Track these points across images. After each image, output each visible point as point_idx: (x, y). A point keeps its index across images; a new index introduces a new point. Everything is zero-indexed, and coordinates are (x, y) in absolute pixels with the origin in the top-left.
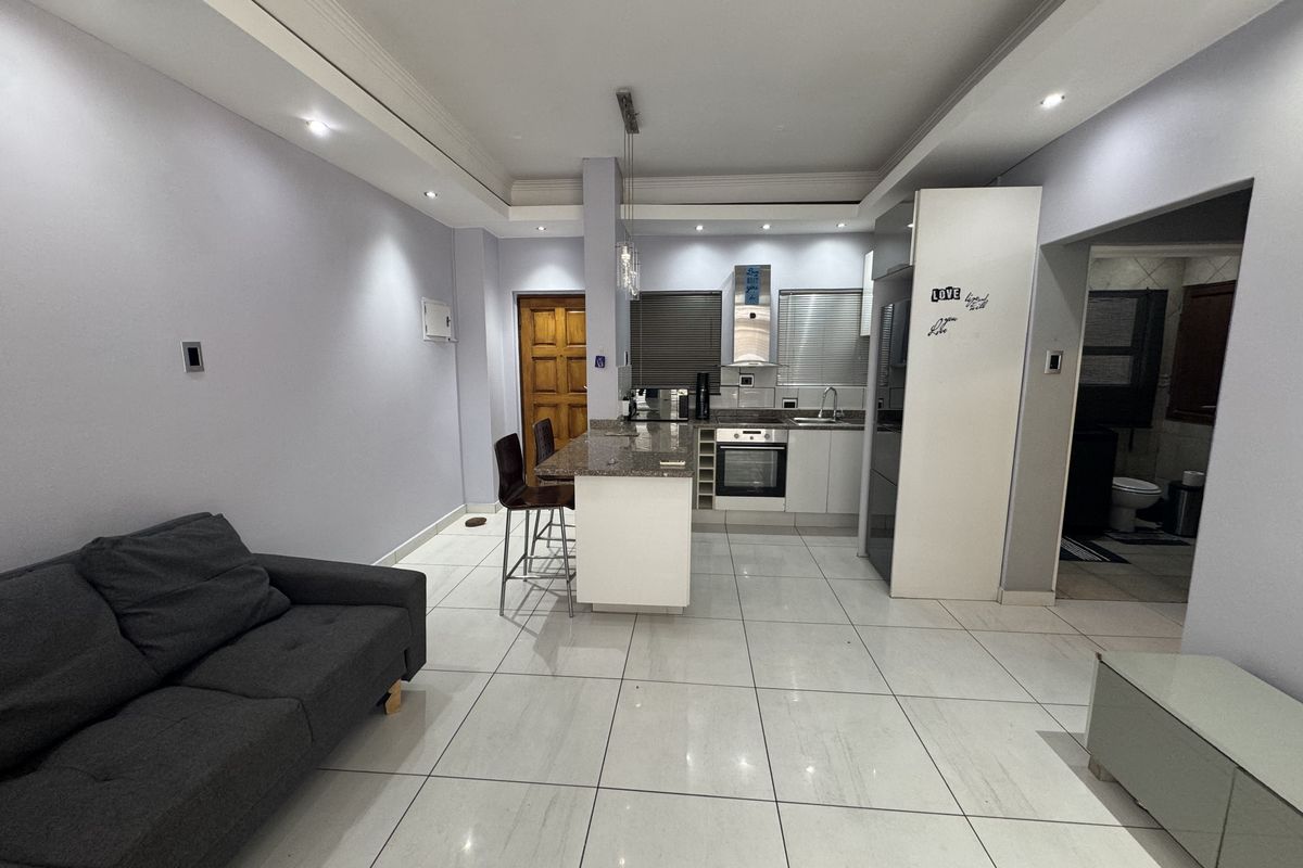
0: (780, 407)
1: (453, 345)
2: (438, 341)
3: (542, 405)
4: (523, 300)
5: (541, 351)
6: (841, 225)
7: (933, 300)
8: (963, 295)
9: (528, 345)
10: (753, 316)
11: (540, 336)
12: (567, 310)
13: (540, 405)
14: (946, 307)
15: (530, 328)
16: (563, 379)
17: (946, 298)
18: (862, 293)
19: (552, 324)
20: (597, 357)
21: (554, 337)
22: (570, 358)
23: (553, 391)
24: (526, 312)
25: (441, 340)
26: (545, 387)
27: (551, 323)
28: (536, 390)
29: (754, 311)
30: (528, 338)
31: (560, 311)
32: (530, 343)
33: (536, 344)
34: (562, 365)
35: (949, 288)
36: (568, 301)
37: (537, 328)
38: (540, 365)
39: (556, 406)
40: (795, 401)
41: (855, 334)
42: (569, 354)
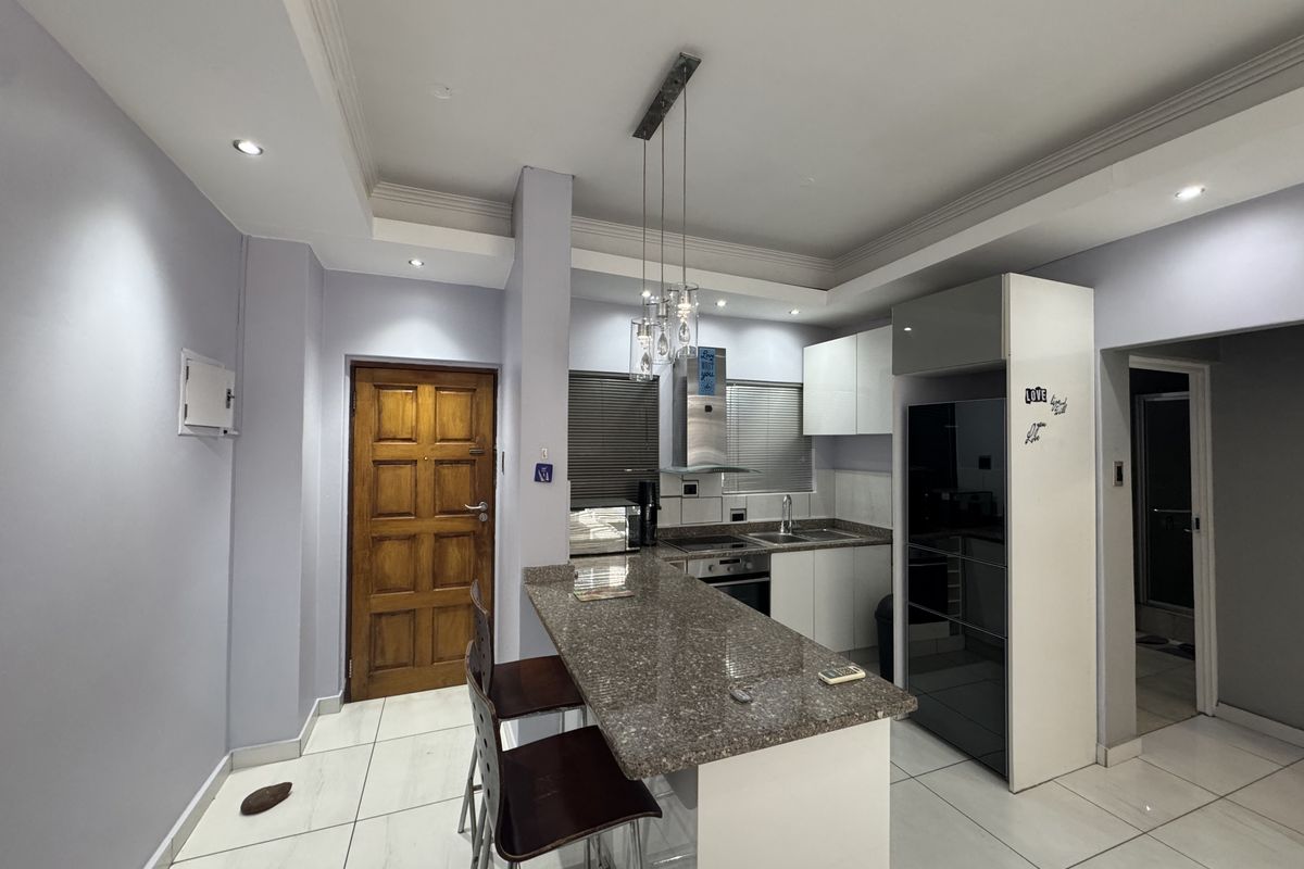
0: (727, 521)
1: (231, 441)
2: (205, 435)
3: (388, 538)
4: (363, 371)
5: (388, 450)
6: (795, 312)
7: (1028, 402)
8: (1049, 399)
9: (366, 442)
10: (708, 409)
11: (389, 426)
12: (437, 389)
13: (382, 539)
14: (1040, 410)
15: (373, 414)
16: (426, 493)
17: (1036, 400)
18: (802, 388)
19: (413, 410)
20: (539, 467)
21: (415, 429)
22: (439, 462)
23: (409, 514)
24: (366, 390)
25: (212, 433)
26: (395, 509)
27: (410, 409)
28: (377, 513)
29: (710, 403)
30: (364, 431)
31: (426, 392)
32: (371, 438)
33: (380, 440)
34: (426, 473)
35: (1038, 388)
36: (442, 376)
37: (383, 414)
38: (387, 474)
39: (412, 539)
40: (743, 512)
41: (795, 432)
42: (439, 455)
